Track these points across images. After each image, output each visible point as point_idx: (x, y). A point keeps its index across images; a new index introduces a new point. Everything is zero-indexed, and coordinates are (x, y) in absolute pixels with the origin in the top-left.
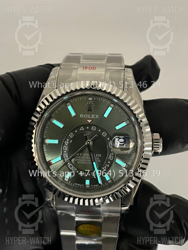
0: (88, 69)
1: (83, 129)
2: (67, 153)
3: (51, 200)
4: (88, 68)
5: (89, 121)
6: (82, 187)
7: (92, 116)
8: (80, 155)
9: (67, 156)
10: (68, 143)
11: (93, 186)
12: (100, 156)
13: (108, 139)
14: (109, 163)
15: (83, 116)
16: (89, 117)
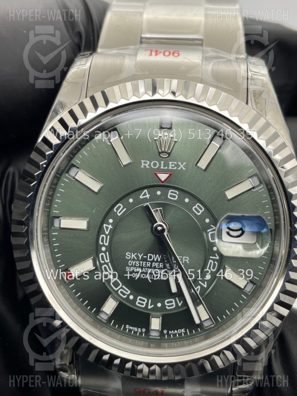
0: (162, 54)
1: (148, 196)
2: (107, 253)
3: (68, 364)
4: (160, 52)
5: (163, 177)
6: (141, 333)
7: (171, 165)
8: (139, 257)
9: (107, 260)
10: (111, 229)
11: (168, 333)
12: (185, 262)
13: (207, 221)
14: (207, 280)
15: (148, 165)
16: (162, 167)
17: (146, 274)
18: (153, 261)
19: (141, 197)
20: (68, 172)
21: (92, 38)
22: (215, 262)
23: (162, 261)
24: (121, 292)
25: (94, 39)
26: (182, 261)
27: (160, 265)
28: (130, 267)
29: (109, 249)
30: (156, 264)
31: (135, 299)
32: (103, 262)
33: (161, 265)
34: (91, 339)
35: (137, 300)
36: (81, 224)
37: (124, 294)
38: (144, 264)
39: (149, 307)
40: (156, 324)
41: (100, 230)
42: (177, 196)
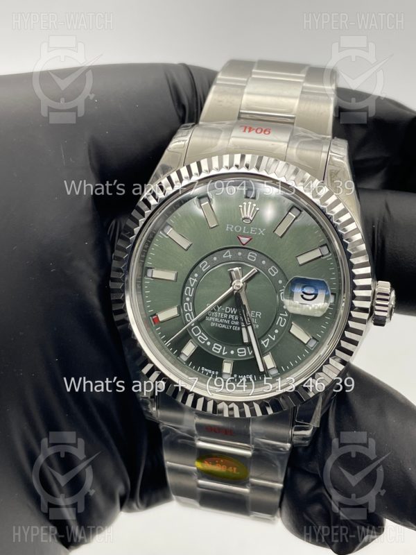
0: (254, 131)
1: (230, 256)
2: (191, 303)
4: (253, 129)
5: (244, 240)
7: (252, 230)
8: (218, 309)
9: (190, 309)
12: (258, 316)
13: (280, 282)
14: (275, 334)
15: (232, 229)
16: (244, 232)
17: (223, 324)
18: (230, 313)
19: (224, 256)
20: (162, 230)
21: (195, 111)
22: (284, 319)
23: (237, 314)
24: (200, 338)
25: (197, 112)
26: (255, 315)
28: (210, 316)
29: (193, 299)
30: (232, 316)
31: (212, 345)
32: (187, 311)
33: (236, 318)
35: (213, 347)
36: (171, 276)
37: (203, 340)
38: (222, 315)
39: (224, 354)
40: (227, 368)
41: (186, 283)
42: (255, 258)
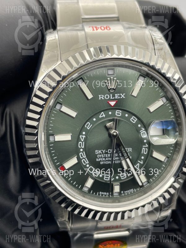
0: (100, 29)
1: (104, 116)
2: (84, 152)
4: (99, 28)
5: (112, 103)
6: (109, 195)
7: (116, 96)
8: (103, 152)
9: (84, 156)
10: (84, 137)
11: (124, 193)
12: (130, 151)
14: (142, 159)
15: (103, 98)
16: (111, 98)
17: (108, 161)
19: (100, 117)
20: (55, 107)
22: (146, 149)
23: (117, 152)
24: (95, 174)
26: (128, 150)
27: (116, 155)
28: (99, 158)
29: (85, 149)
32: (82, 158)
34: (83, 204)
35: (104, 177)
36: (67, 137)
37: (97, 175)
38: (106, 156)
39: (112, 180)
40: (117, 189)
41: (79, 140)
42: (121, 114)
